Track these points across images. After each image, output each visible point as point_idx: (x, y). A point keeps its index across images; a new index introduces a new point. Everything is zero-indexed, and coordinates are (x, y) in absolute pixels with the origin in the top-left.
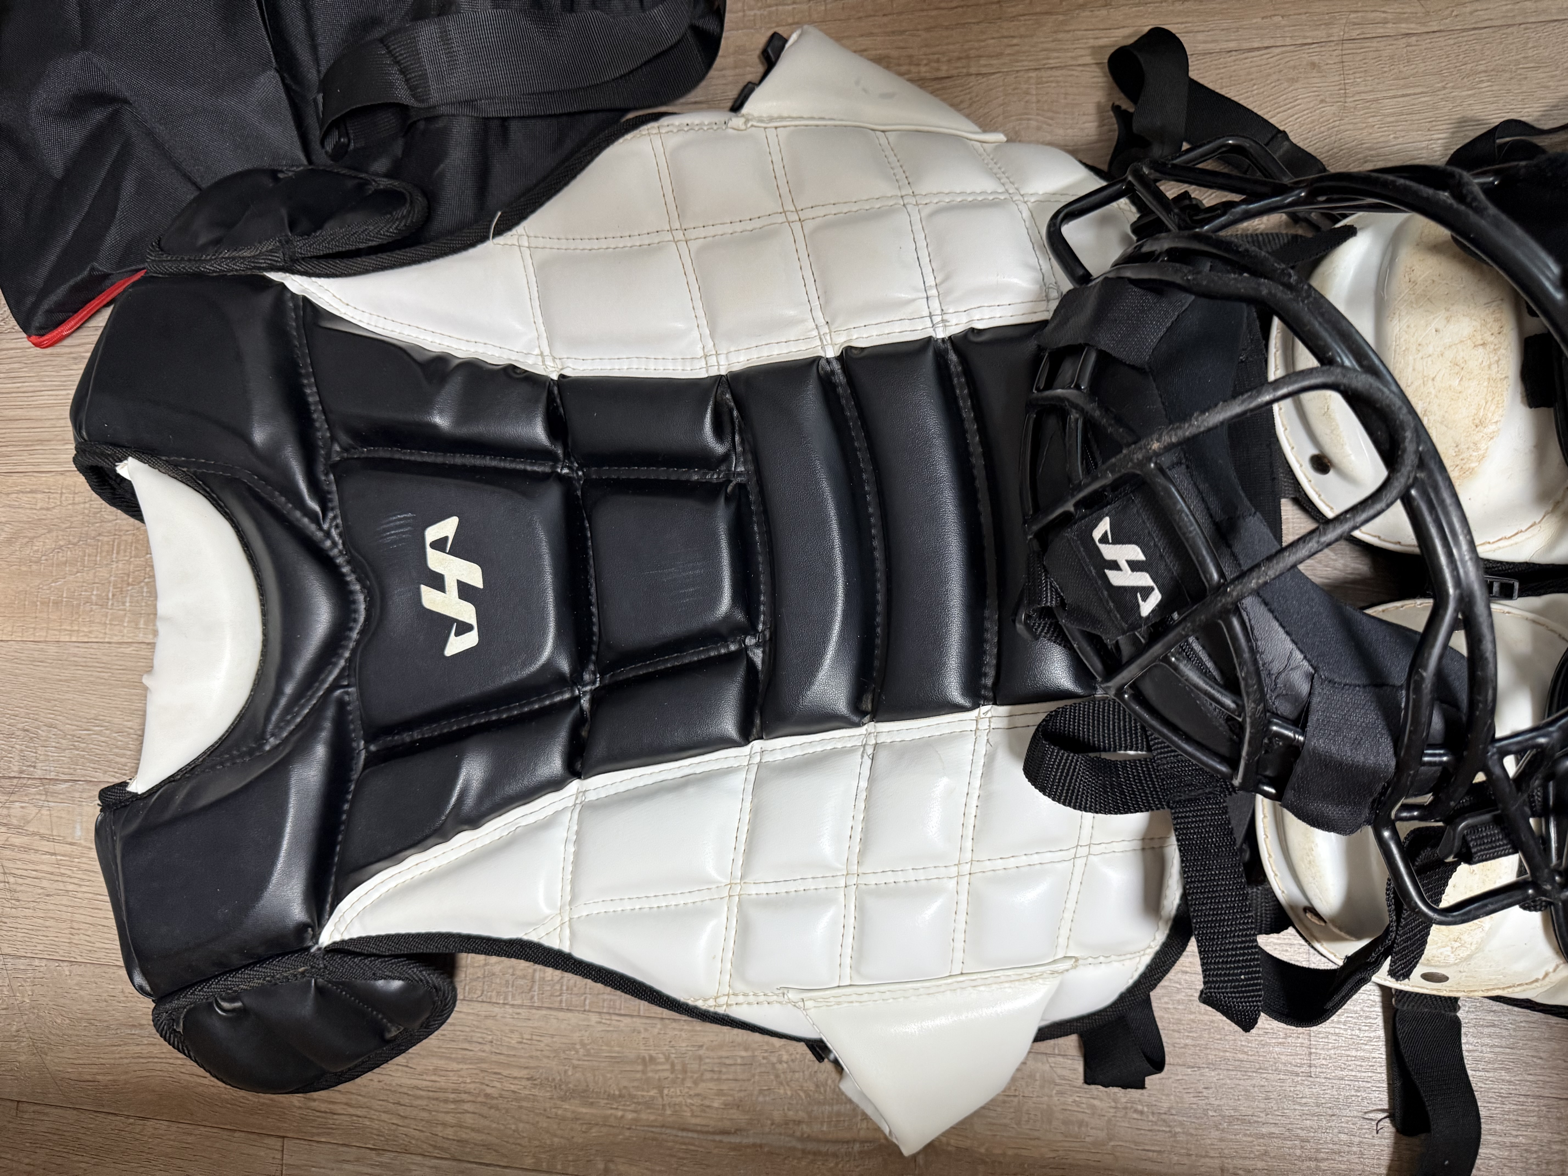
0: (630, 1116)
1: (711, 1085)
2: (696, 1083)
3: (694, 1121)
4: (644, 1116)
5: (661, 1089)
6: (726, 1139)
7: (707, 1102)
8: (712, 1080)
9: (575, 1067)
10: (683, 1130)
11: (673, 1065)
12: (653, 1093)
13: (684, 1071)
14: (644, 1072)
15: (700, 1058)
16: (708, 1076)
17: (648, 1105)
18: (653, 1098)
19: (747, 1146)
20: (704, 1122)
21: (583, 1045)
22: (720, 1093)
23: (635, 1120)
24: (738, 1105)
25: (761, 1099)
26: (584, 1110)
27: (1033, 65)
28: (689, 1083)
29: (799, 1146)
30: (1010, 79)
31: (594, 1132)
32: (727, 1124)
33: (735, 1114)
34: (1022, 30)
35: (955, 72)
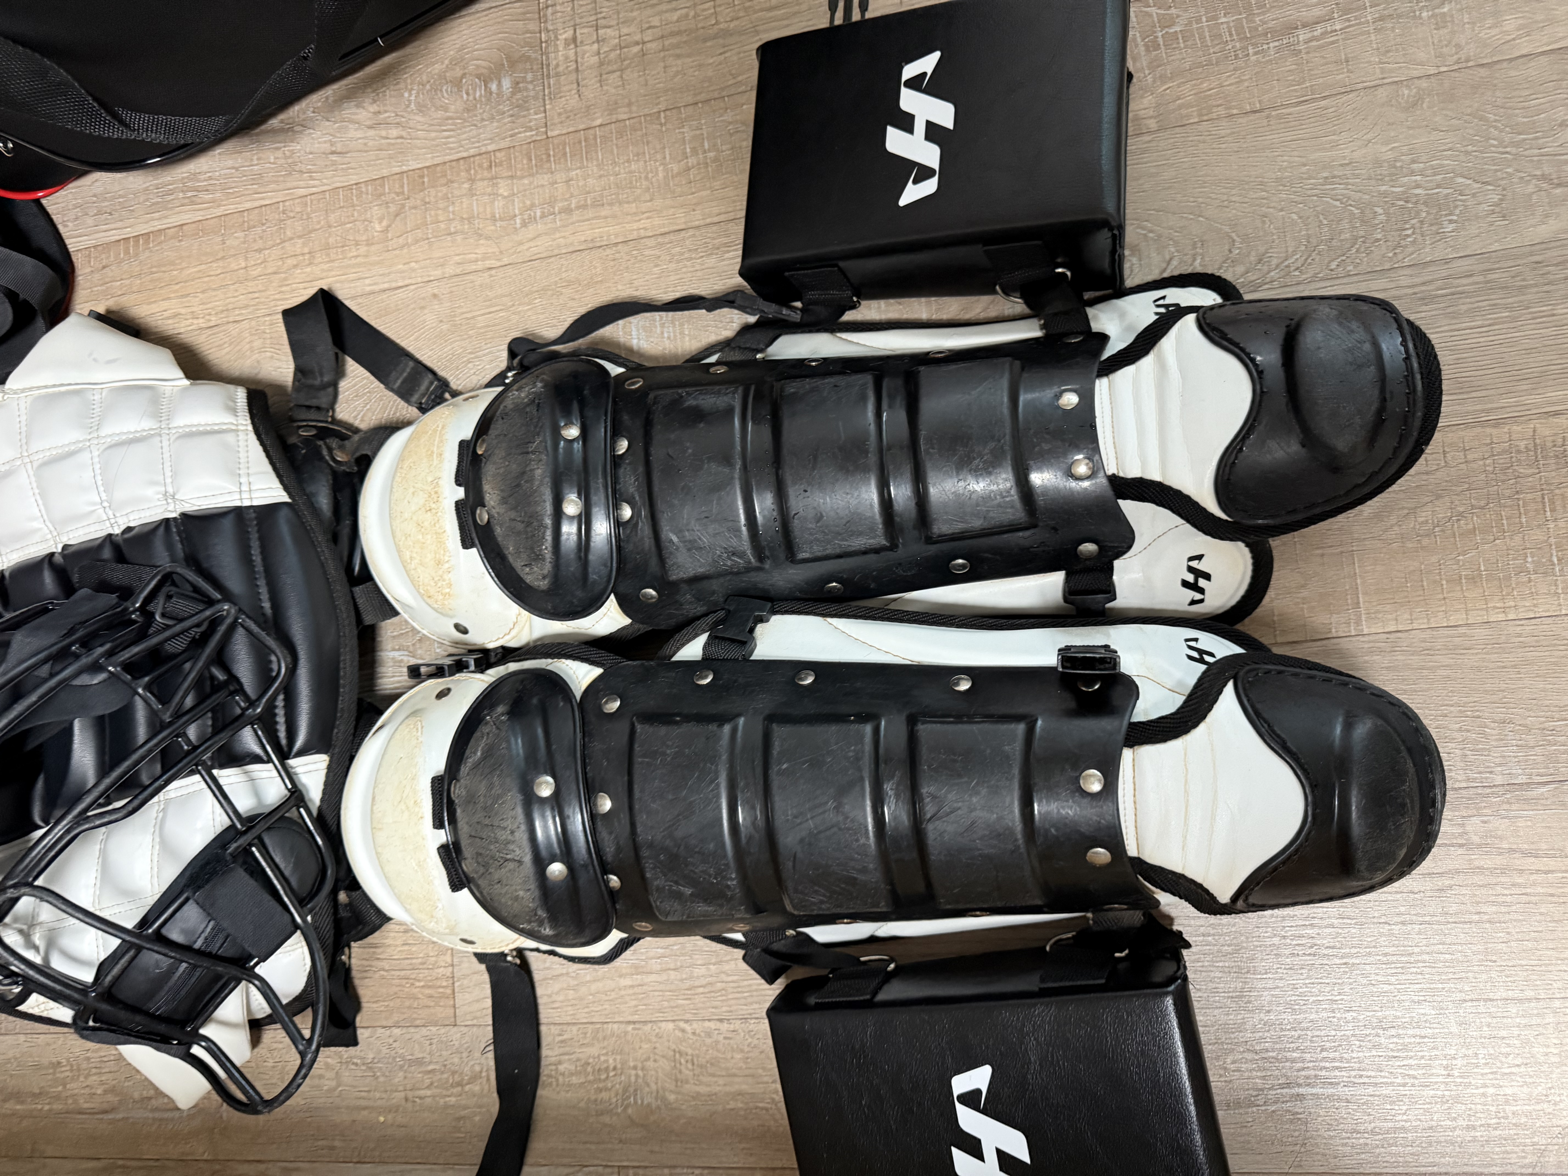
0: (47, 1107)
1: (94, 1078)
2: (86, 1077)
3: (86, 1106)
4: (55, 1107)
5: (64, 1085)
6: (105, 1117)
7: (93, 1091)
8: (95, 1074)
9: (11, 1076)
10: (80, 1113)
11: (72, 1066)
12: (60, 1088)
13: (79, 1070)
14: (54, 1073)
15: (88, 1059)
16: (94, 1071)
17: (57, 1097)
18: (60, 1092)
19: (119, 1120)
20: (92, 1106)
21: (16, 1059)
22: (102, 1083)
23: (50, 1110)
24: (112, 1090)
25: (126, 1084)
26: (18, 1107)
27: (267, 311)
28: (82, 1079)
29: (151, 1115)
30: (253, 323)
31: (25, 1123)
32: (105, 1106)
33: (110, 1098)
34: (260, 287)
35: (219, 322)
